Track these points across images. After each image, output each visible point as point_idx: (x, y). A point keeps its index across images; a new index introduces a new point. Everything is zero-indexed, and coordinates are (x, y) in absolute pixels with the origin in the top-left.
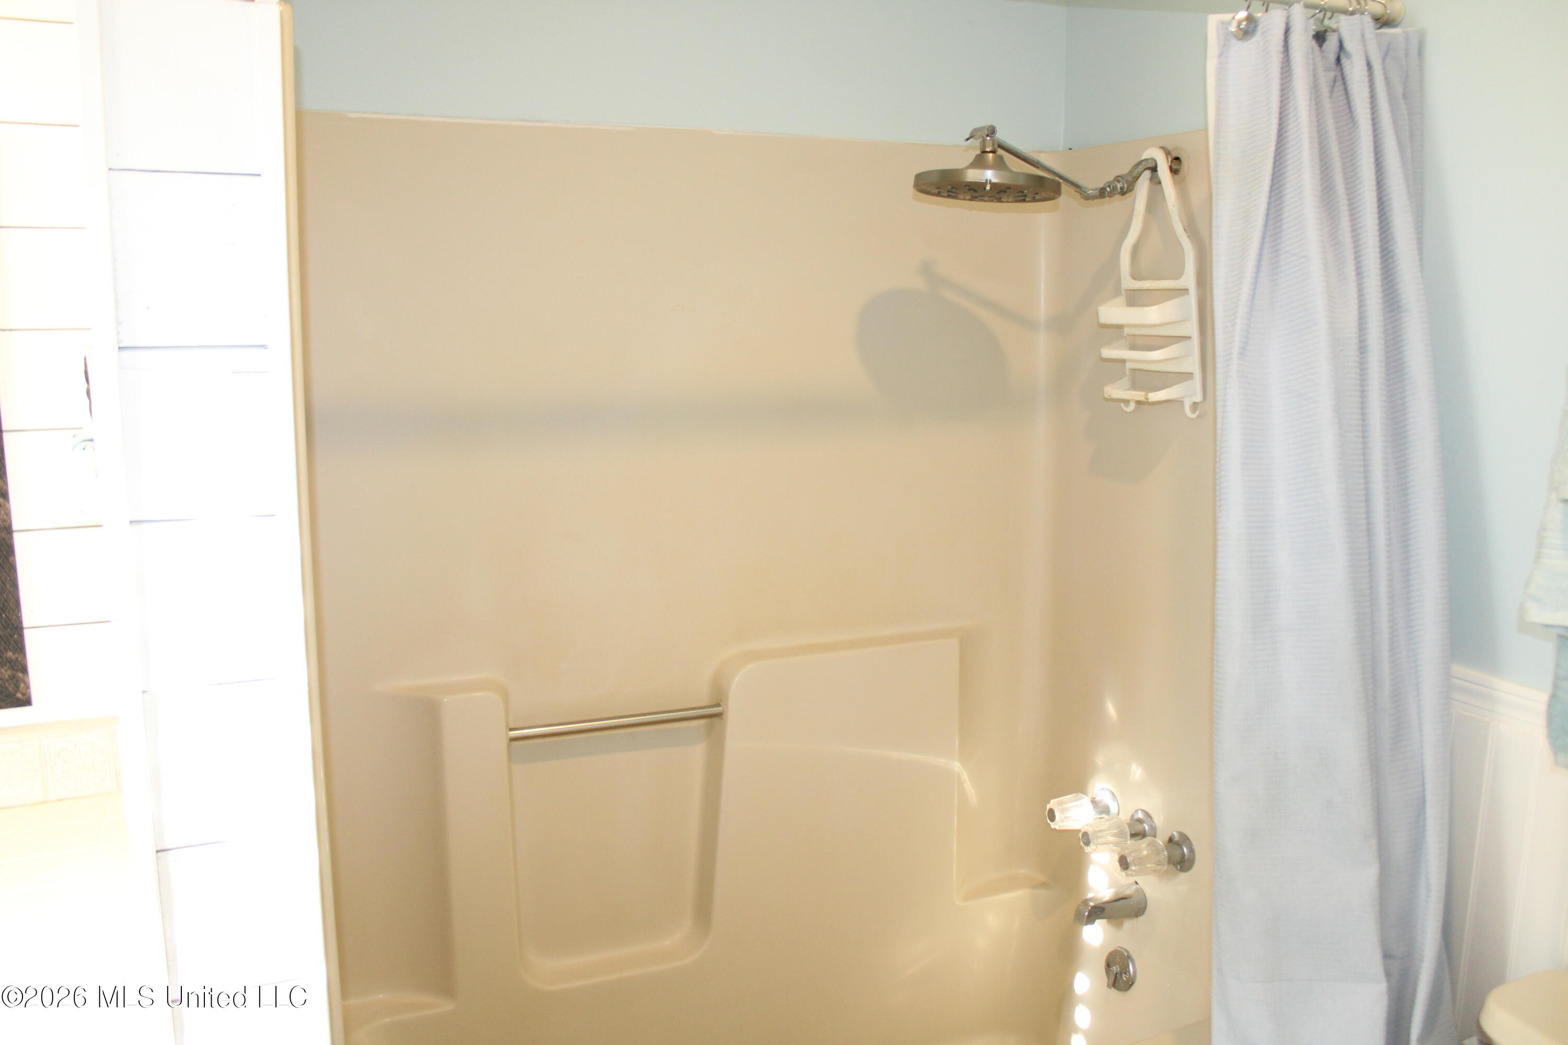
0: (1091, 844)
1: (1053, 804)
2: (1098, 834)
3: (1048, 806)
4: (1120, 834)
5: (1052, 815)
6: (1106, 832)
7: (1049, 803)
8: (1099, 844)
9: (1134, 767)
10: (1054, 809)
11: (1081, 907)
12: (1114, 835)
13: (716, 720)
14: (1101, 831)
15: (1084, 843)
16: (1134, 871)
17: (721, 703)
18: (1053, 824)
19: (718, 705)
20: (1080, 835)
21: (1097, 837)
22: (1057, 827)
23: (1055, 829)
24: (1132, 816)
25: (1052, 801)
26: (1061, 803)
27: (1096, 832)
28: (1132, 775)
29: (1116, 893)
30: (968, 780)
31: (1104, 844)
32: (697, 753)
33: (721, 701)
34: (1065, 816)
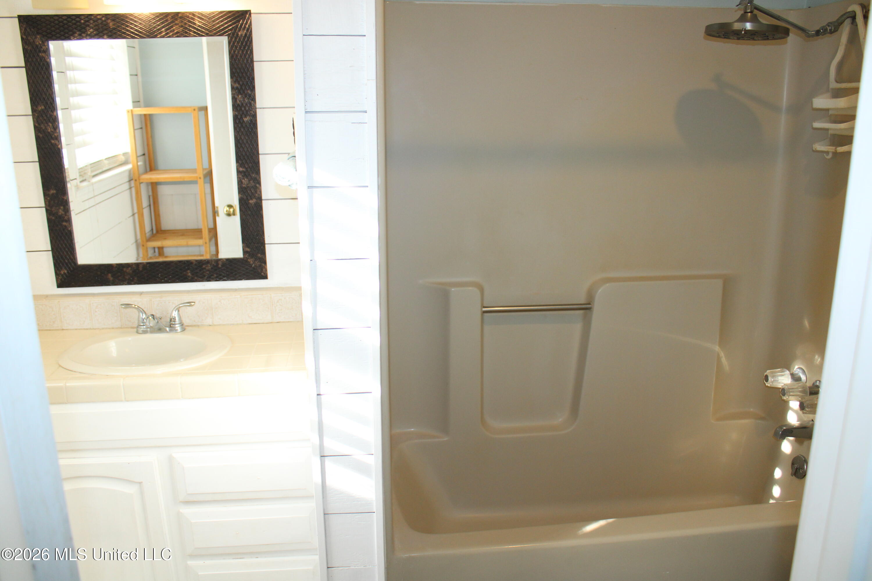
0: (786, 395)
1: (768, 372)
2: (791, 390)
3: (765, 374)
4: (804, 391)
5: (766, 378)
6: (796, 390)
7: (766, 372)
8: (791, 396)
9: (817, 357)
10: (768, 375)
11: (778, 429)
12: (800, 392)
13: (587, 311)
14: (793, 389)
15: (782, 394)
16: (807, 411)
17: (591, 303)
18: (767, 384)
19: (589, 304)
20: (781, 390)
21: (790, 392)
22: (769, 385)
23: (768, 386)
24: (813, 384)
25: (768, 371)
26: (772, 373)
27: (789, 389)
28: (815, 361)
29: (801, 424)
30: (724, 357)
31: (793, 396)
32: (578, 328)
33: (591, 302)
34: (774, 379)
